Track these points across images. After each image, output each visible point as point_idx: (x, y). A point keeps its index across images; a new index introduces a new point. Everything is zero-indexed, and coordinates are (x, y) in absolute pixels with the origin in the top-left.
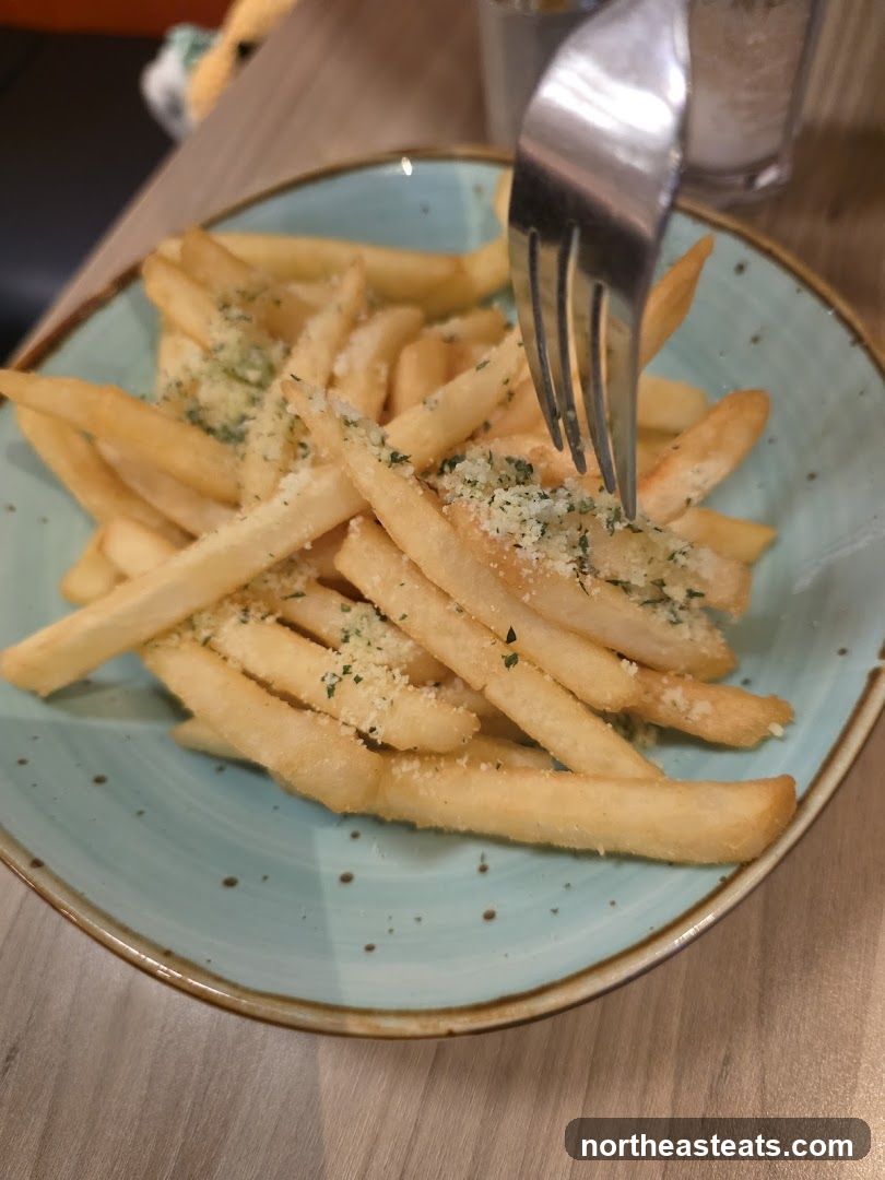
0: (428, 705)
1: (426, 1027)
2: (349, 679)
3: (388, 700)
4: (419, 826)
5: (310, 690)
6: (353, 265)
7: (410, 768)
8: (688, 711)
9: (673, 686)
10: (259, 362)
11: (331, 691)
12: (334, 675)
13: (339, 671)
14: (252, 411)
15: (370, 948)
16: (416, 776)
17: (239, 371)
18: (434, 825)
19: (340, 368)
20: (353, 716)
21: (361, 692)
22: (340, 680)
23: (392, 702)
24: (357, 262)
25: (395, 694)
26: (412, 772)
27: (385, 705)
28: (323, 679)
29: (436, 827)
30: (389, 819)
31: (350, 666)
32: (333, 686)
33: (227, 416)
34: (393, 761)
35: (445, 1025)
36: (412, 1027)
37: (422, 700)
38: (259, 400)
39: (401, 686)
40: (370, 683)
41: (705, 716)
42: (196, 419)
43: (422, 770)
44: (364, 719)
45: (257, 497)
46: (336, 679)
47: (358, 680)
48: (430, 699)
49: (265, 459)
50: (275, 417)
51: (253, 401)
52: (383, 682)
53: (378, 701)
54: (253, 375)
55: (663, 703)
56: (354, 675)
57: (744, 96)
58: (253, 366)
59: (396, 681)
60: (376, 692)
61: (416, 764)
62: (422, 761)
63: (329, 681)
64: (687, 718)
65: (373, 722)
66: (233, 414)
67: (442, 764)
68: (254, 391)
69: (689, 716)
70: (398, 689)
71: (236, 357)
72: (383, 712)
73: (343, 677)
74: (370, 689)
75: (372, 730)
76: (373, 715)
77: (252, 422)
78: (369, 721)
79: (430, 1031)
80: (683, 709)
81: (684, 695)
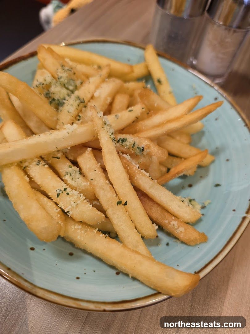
0: (89, 209)
1: (96, 307)
2: (65, 193)
3: (76, 204)
4: (76, 246)
5: (52, 193)
6: (107, 66)
7: (78, 228)
8: (177, 229)
9: (175, 220)
10: (73, 84)
11: (58, 195)
12: (61, 190)
13: (63, 189)
14: (67, 98)
15: (78, 278)
16: (79, 231)
17: (66, 86)
18: (80, 248)
19: (96, 94)
20: (63, 205)
21: (68, 198)
22: (62, 192)
23: (77, 204)
24: (109, 65)
25: (79, 202)
26: (78, 229)
27: (74, 205)
28: (57, 191)
29: (81, 248)
30: (67, 240)
31: (67, 189)
32: (59, 194)
33: (59, 97)
34: (73, 223)
35: (103, 307)
36: (92, 306)
37: (87, 206)
38: (70, 95)
39: (82, 200)
40: (72, 196)
41: (181, 232)
42: (48, 96)
43: (81, 230)
44: (67, 207)
45: (63, 123)
46: (61, 192)
47: (68, 194)
48: (90, 207)
49: (68, 112)
50: (74, 100)
51: (68, 95)
52: (76, 197)
53: (72, 203)
54: (71, 88)
55: (171, 224)
56: (67, 192)
57: (221, 56)
58: (71, 85)
59: (81, 198)
60: (73, 199)
61: (80, 227)
62: (82, 226)
63: (58, 192)
64: (176, 231)
65: (69, 209)
66: (62, 97)
67: (88, 230)
68: (69, 92)
69: (177, 231)
70: (80, 201)
71: (66, 81)
72: (73, 207)
73: (63, 192)
74: (71, 198)
75: (68, 212)
76: (70, 207)
77: (66, 101)
78: (68, 209)
79: (97, 309)
80: (176, 228)
81: (177, 224)
